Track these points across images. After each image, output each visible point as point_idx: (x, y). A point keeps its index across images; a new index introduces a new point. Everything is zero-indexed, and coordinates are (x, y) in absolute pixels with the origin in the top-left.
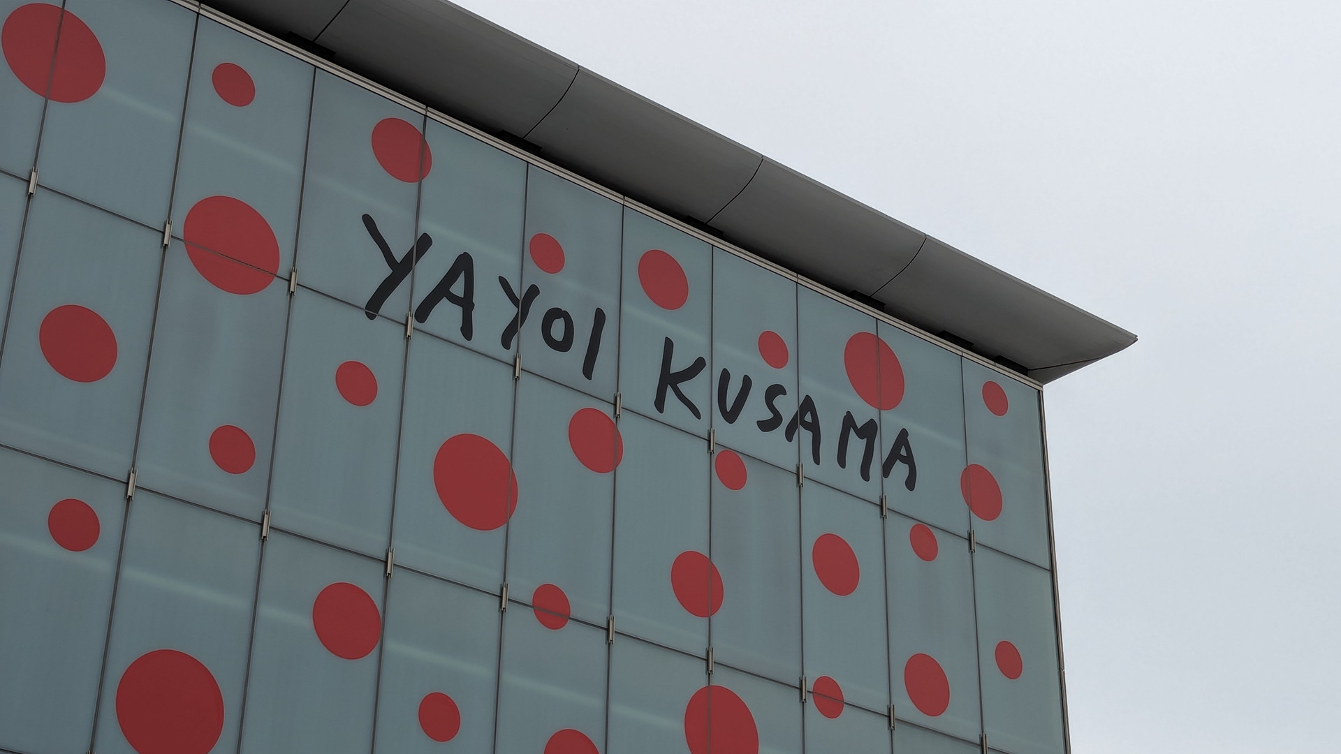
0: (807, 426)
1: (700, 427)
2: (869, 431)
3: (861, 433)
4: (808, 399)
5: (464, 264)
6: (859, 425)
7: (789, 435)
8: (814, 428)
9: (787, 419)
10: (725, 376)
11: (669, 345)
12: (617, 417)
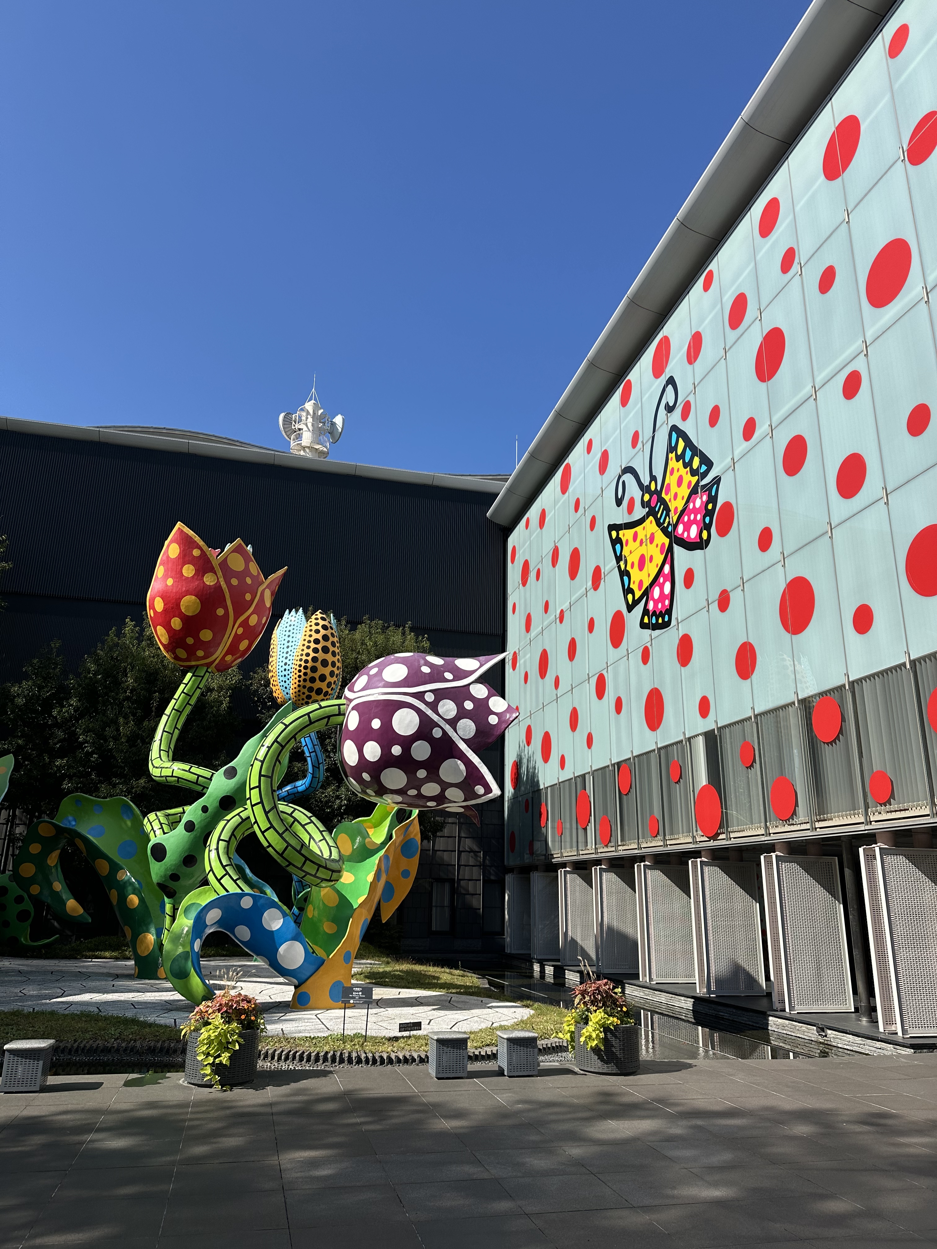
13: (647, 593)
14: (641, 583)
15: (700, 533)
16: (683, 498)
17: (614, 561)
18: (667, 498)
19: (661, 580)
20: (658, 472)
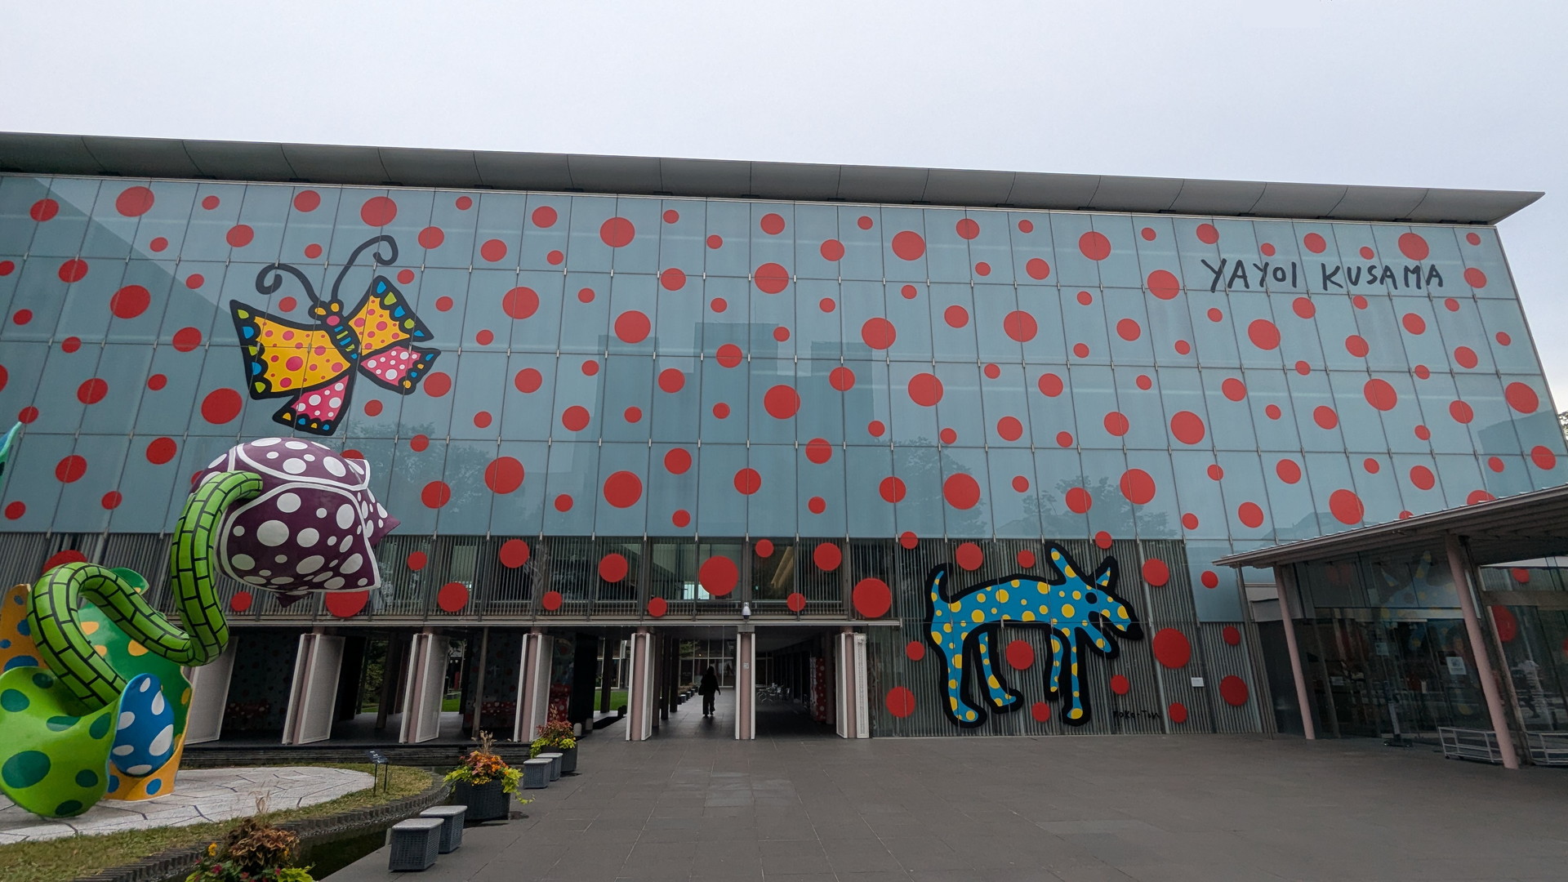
0: (1388, 277)
1: (1344, 291)
2: (1417, 270)
3: (1413, 272)
4: (1386, 266)
5: (1240, 264)
6: (1412, 269)
7: (1382, 282)
8: (1392, 276)
9: (1379, 277)
10: (1349, 269)
11: (1323, 266)
12: (1310, 297)
13: (297, 394)
14: (286, 382)
15: (401, 380)
16: (383, 341)
17: (236, 340)
18: (358, 330)
19: (327, 392)
20: (350, 301)
